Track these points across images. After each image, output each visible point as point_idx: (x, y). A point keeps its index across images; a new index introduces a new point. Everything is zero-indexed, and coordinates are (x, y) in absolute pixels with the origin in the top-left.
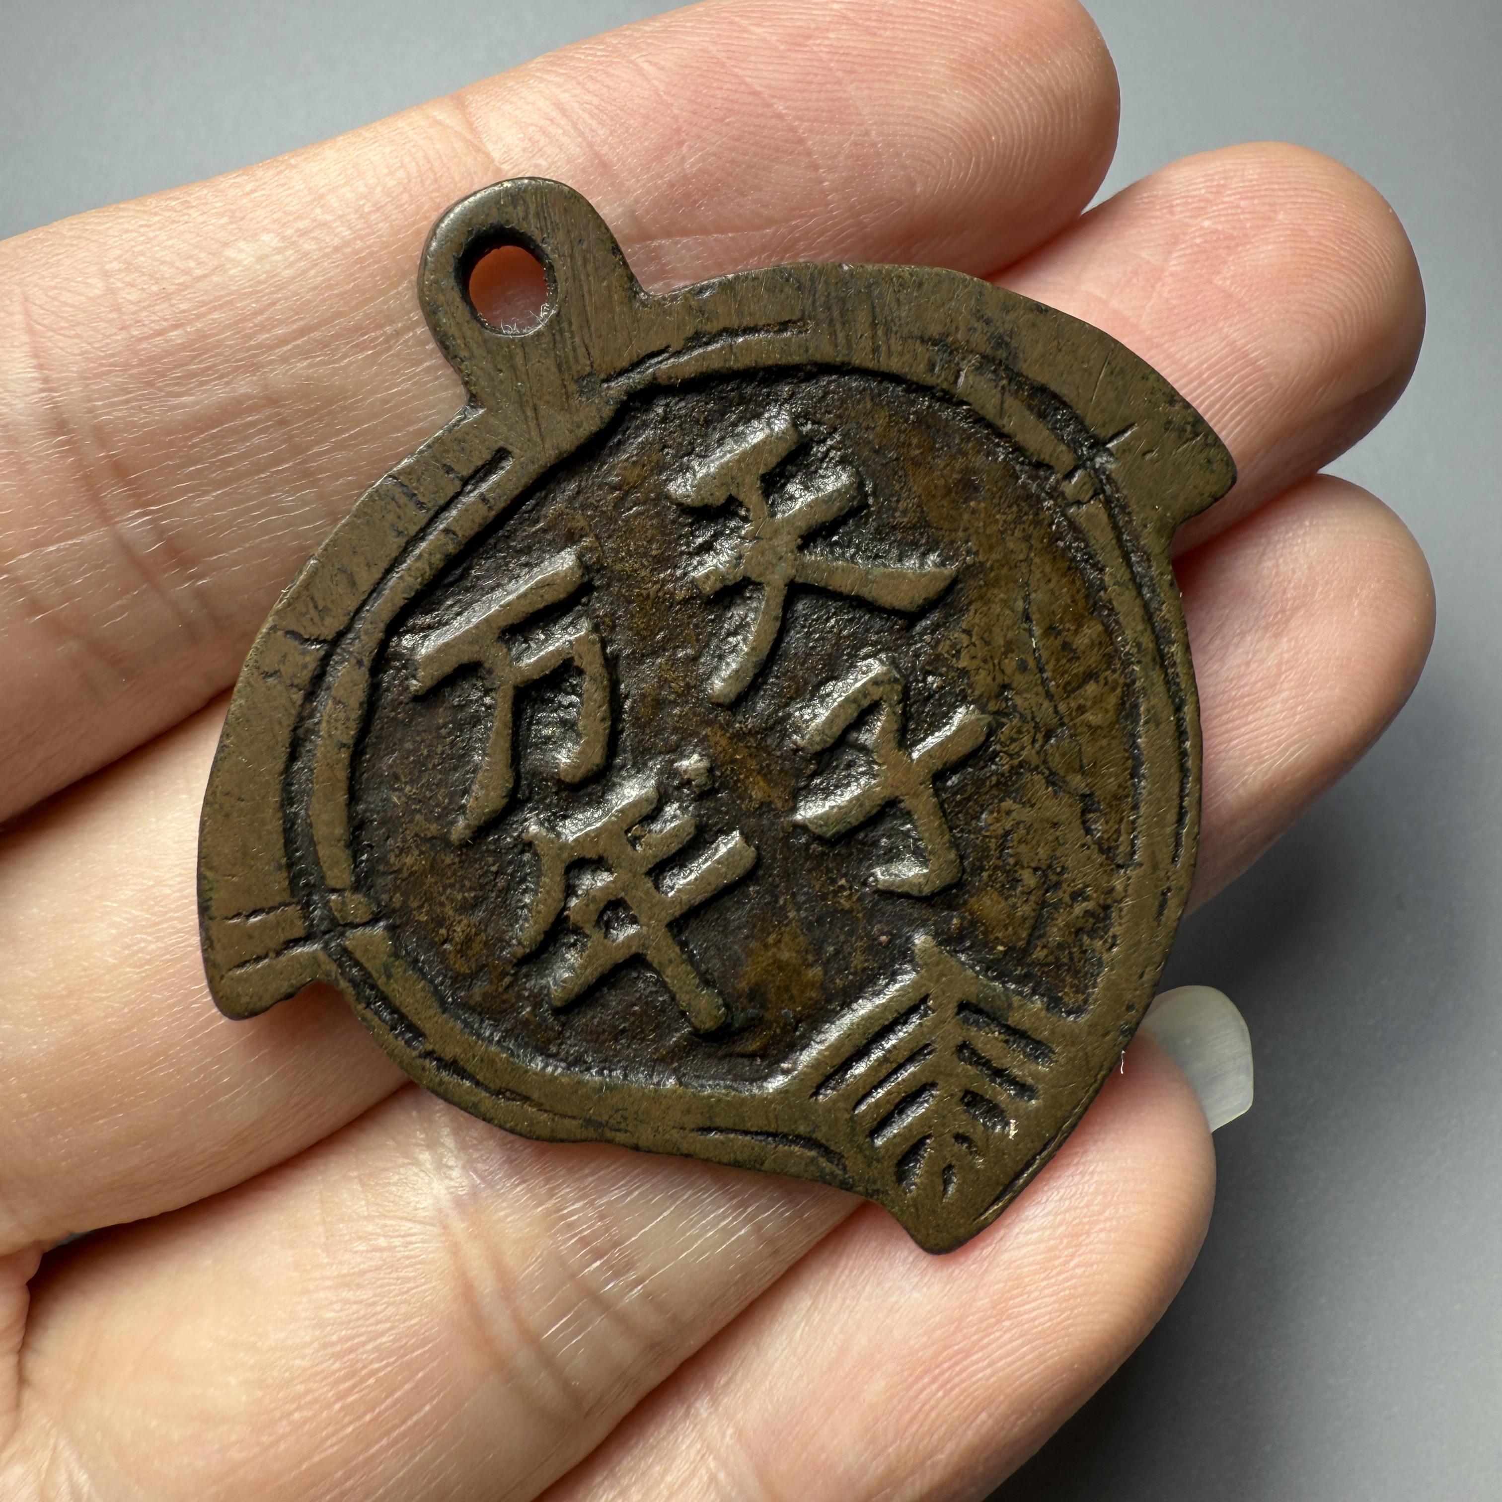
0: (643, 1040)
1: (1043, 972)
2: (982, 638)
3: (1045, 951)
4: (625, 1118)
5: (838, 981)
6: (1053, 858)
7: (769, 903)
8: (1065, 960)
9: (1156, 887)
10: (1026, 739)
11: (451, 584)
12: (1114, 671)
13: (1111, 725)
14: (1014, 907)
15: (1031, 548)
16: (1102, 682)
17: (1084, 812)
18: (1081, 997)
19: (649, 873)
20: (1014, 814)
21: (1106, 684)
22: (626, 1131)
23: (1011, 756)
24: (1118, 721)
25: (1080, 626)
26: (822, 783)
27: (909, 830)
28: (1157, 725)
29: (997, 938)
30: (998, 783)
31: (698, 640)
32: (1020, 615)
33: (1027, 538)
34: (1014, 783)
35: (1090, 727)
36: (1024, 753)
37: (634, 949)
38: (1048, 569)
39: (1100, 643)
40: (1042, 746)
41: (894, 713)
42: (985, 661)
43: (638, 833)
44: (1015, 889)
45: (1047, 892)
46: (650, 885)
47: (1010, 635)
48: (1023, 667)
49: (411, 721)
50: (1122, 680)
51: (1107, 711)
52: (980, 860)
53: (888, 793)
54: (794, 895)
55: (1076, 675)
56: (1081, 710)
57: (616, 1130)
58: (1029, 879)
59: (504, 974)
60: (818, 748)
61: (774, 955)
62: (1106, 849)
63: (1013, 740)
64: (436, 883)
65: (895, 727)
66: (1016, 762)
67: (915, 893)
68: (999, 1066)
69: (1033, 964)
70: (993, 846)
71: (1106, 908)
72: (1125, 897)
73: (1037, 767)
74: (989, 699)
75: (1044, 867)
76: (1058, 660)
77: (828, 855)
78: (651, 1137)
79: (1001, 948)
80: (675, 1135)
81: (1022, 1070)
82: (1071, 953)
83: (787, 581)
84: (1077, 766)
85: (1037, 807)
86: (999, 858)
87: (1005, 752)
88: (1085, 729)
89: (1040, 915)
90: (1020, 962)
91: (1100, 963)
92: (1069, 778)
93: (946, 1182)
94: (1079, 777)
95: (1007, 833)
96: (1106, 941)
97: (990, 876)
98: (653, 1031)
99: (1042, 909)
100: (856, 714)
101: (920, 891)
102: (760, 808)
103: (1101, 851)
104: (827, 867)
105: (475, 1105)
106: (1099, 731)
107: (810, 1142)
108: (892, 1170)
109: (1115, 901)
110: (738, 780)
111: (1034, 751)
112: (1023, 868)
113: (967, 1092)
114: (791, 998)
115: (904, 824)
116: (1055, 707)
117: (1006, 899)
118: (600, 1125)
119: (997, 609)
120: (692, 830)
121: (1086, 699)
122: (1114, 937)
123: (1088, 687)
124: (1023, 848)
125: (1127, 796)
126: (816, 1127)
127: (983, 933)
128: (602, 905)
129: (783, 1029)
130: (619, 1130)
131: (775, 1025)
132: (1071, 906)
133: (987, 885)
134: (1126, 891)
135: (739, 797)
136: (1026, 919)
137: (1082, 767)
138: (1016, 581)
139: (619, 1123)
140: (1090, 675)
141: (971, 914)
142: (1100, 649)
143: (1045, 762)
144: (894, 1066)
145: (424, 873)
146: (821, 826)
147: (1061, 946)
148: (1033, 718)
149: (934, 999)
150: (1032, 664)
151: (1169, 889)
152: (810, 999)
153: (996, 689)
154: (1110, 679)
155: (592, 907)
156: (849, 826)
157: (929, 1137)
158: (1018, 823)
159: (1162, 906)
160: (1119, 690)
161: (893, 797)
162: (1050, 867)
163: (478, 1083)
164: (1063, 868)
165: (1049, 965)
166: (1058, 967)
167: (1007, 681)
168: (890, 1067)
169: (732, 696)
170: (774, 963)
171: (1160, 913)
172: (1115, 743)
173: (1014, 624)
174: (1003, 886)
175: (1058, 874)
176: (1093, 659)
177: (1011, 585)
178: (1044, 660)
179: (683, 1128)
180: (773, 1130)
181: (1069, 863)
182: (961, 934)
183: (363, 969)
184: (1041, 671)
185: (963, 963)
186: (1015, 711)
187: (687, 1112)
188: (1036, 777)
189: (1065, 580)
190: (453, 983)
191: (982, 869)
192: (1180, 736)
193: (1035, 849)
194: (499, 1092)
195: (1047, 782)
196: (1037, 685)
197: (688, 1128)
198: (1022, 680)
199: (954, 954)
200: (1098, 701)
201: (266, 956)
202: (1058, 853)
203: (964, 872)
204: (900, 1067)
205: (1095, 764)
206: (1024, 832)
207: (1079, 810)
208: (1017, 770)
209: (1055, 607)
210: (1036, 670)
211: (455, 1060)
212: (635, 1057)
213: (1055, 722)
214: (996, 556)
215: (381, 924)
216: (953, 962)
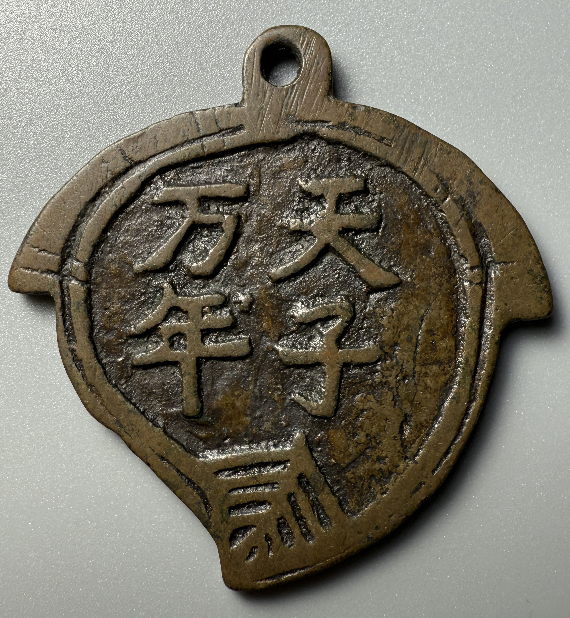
0: (160, 402)
1: (347, 485)
2: (398, 316)
3: (352, 476)
4: (133, 430)
5: (254, 430)
6: (378, 434)
7: (244, 376)
8: (360, 486)
9: (419, 478)
10: (394, 373)
11: (193, 168)
12: (450, 366)
13: (436, 391)
14: (349, 446)
15: (440, 290)
16: (442, 368)
17: (402, 423)
18: (357, 507)
19: (202, 331)
20: (371, 403)
21: (443, 370)
22: (130, 436)
23: (383, 376)
24: (440, 390)
25: (445, 337)
26: (295, 337)
27: (321, 381)
28: (457, 403)
29: (334, 455)
30: (371, 385)
31: (277, 247)
32: (420, 317)
33: (441, 285)
34: (378, 389)
35: (426, 385)
36: (390, 379)
37: (178, 359)
38: (443, 303)
39: (450, 350)
40: (399, 380)
41: (343, 325)
42: (394, 327)
43: (208, 311)
44: (354, 438)
45: (367, 448)
46: (200, 336)
47: (411, 322)
48: (409, 340)
49: (146, 212)
50: (451, 372)
51: (438, 383)
52: (346, 415)
53: (320, 359)
54: (257, 380)
55: (432, 358)
56: (426, 374)
57: (126, 432)
58: (361, 437)
59: (121, 337)
60: (302, 321)
61: (234, 400)
62: (404, 445)
63: (388, 369)
64: (117, 283)
65: (339, 332)
66: (384, 380)
67: (309, 410)
68: (303, 515)
69: (344, 478)
70: (354, 411)
71: (391, 473)
72: (402, 473)
73: (392, 388)
74: (387, 344)
75: (372, 436)
76: (427, 346)
77: (281, 370)
78: (139, 446)
79: (333, 461)
80: (149, 450)
81: (313, 524)
82: (363, 484)
83: (327, 243)
84: (411, 399)
85: (383, 406)
86: (354, 419)
87: (381, 373)
88: (423, 384)
89: (359, 457)
90: (338, 473)
91: (374, 498)
92: (404, 402)
93: (251, 555)
94: (409, 405)
95: (363, 411)
96: (382, 489)
97: (346, 425)
98: (166, 401)
99: (361, 455)
100: (325, 316)
102: (264, 332)
103: (402, 445)
104: (277, 376)
105: (78, 384)
106: (429, 389)
107: (202, 495)
108: (230, 531)
109: (396, 472)
110: (261, 315)
111: (395, 380)
112: (362, 430)
113: (282, 518)
114: (231, 424)
115: (321, 377)
116: (415, 366)
117: (348, 440)
118: (121, 426)
119: (411, 307)
120: (230, 323)
121: (431, 371)
122: (387, 489)
123: (434, 366)
124: (367, 422)
125: (426, 427)
126: (209, 488)
127: (329, 449)
128: (177, 332)
129: (220, 435)
130: (128, 434)
131: (217, 431)
132: (375, 462)
133: (342, 428)
134: (404, 471)
135: (257, 322)
136: (351, 455)
137: (413, 401)
138: (426, 300)
139: (129, 430)
140: (438, 362)
141: (329, 437)
142: (448, 352)
143: (397, 388)
144: (258, 483)
145: (115, 276)
146: (284, 355)
147: (360, 478)
148: (402, 366)
149: (291, 464)
150: (414, 340)
151: (424, 483)
152: (238, 430)
153: (392, 343)
154: (446, 369)
155: (172, 330)
156: (296, 363)
157: (255, 526)
158: (370, 408)
159: (417, 489)
160: (448, 376)
161: (321, 362)
162: (374, 437)
163: (84, 376)
164: (380, 442)
165: (351, 483)
166: (355, 487)
167: (399, 342)
168: (256, 483)
169: (278, 277)
170: (232, 404)
171: (414, 492)
172: (434, 399)
173: (415, 319)
174: (349, 433)
175: (377, 443)
176: (443, 356)
177: (423, 301)
178: (420, 342)
179: (153, 450)
180: (189, 477)
181: (384, 441)
182: (318, 444)
183: (70, 299)
184: (417, 346)
185: (313, 457)
186: (396, 357)
187: (159, 444)
188: (389, 393)
189: (448, 313)
190: (100, 328)
191: (344, 419)
192: (466, 414)
193: (372, 425)
194: (90, 385)
195: (393, 398)
196: (411, 351)
197: (156, 452)
198: (407, 346)
199: (311, 450)
200: (435, 376)
201: (37, 270)
202: (382, 434)
203: (335, 415)
204: (260, 485)
205: (419, 403)
206: (371, 414)
207: (401, 419)
208: (383, 384)
209: (438, 322)
210: (414, 344)
211: (81, 360)
212: (152, 407)
213: (411, 373)
214: (423, 284)
215: (86, 286)
216: (309, 453)
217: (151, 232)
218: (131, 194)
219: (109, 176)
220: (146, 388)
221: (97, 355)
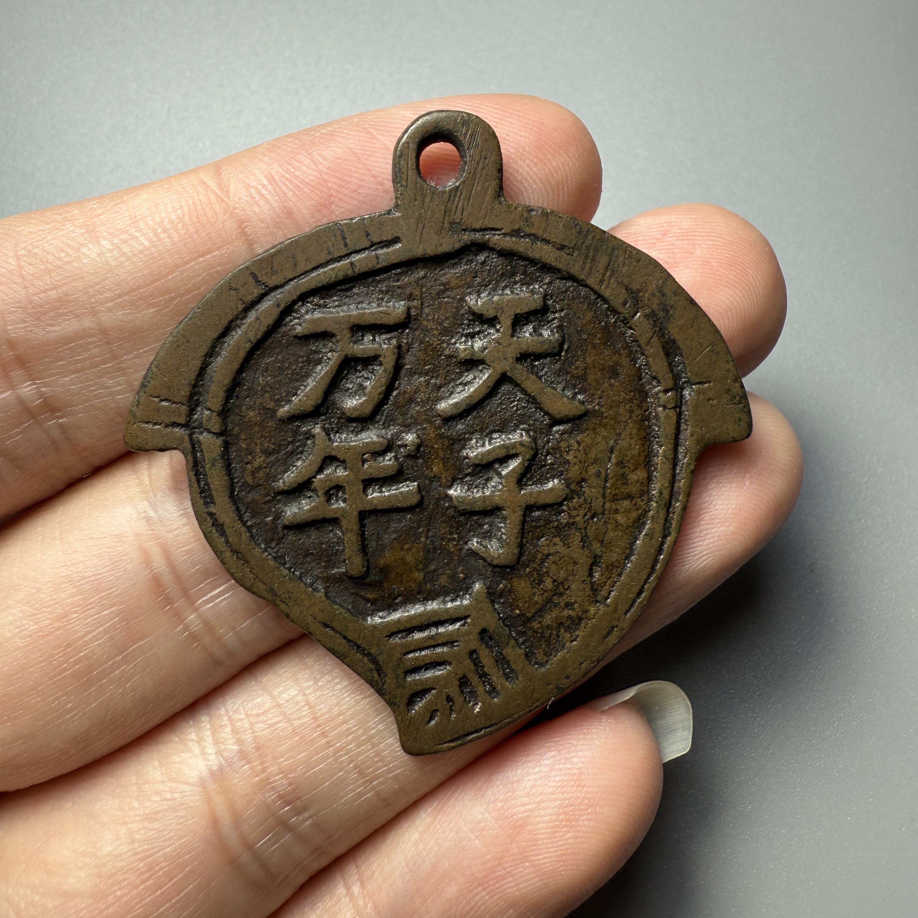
0: (318, 563)
1: (533, 635)
2: (585, 450)
3: (539, 625)
4: (290, 598)
5: (428, 585)
6: (566, 579)
7: (414, 528)
8: (548, 635)
9: (611, 621)
10: (582, 512)
11: (341, 290)
12: (642, 500)
13: (628, 527)
14: (534, 594)
15: (630, 417)
16: (634, 503)
17: (592, 564)
18: (546, 658)
19: (363, 481)
20: (558, 547)
21: (635, 505)
22: (287, 605)
23: (570, 517)
24: (632, 527)
25: (636, 469)
26: (470, 481)
27: (502, 527)
28: (651, 539)
29: (518, 605)
30: (557, 527)
31: (445, 379)
32: (609, 448)
33: (631, 412)
34: (565, 531)
35: (617, 522)
36: (578, 519)
37: (337, 515)
38: (634, 432)
39: (642, 483)
40: (588, 520)
41: (523, 464)
42: (580, 462)
43: (369, 459)
44: (539, 585)
45: (555, 595)
46: (361, 487)
47: (599, 455)
48: (598, 475)
49: (287, 346)
50: (644, 507)
51: (629, 519)
52: (530, 561)
53: (500, 503)
54: (429, 530)
55: (622, 492)
56: (616, 511)
57: (282, 601)
58: (548, 584)
59: (268, 495)
60: (477, 462)
61: (404, 555)
62: (595, 589)
63: (575, 509)
64: (258, 432)
65: (520, 471)
66: (571, 521)
67: (489, 560)
68: (487, 672)
69: (531, 628)
70: (539, 557)
71: (580, 619)
72: (593, 619)
73: (580, 529)
74: (574, 482)
75: (559, 582)
76: (617, 480)
77: (455, 518)
78: (298, 615)
79: (517, 611)
80: (310, 619)
81: (498, 680)
82: (551, 634)
83: (503, 372)
84: (601, 539)
85: (571, 549)
86: (539, 565)
87: (568, 513)
88: (614, 522)
89: (545, 606)
90: (524, 624)
91: (563, 647)
92: (593, 543)
93: (431, 718)
94: (599, 545)
95: (549, 555)
96: (572, 636)
97: (530, 572)
98: (326, 562)
99: (548, 602)
100: (504, 455)
101: (492, 561)
102: (434, 477)
103: (592, 589)
104: (452, 525)
105: (221, 552)
106: (620, 527)
107: (374, 661)
108: (408, 696)
109: (586, 618)
110: (430, 458)
111: (583, 520)
112: (548, 576)
113: (464, 677)
114: (401, 582)
115: (501, 523)
116: (604, 503)
117: (533, 588)
118: (276, 595)
119: (599, 439)
120: (396, 470)
121: (621, 507)
122: (577, 636)
123: (625, 501)
124: (554, 567)
125: (618, 567)
126: (381, 654)
127: (513, 599)
128: (333, 485)
129: (389, 595)
130: (284, 602)
131: (386, 591)
132: (563, 609)
133: (526, 575)
134: (594, 616)
135: (426, 467)
136: (538, 603)
137: (603, 540)
138: (615, 430)
139: (286, 599)
140: (629, 497)
141: (512, 586)
142: (640, 485)
143: (585, 528)
144: (436, 643)
145: (255, 424)
146: (459, 502)
147: (548, 627)
148: (590, 503)
149: (472, 619)
150: (603, 475)
151: (617, 627)
152: (410, 587)
153: (579, 479)
154: (638, 503)
155: (328, 483)
156: (473, 509)
157: (434, 689)
158: (557, 552)
159: (609, 633)
160: (640, 511)
161: (501, 506)
162: (562, 583)
163: (227, 542)
164: (569, 587)
165: (537, 633)
166: (542, 637)
167: (586, 478)
168: (433, 643)
169: (449, 414)
170: (402, 559)
171: (606, 636)
172: (625, 537)
173: (604, 451)
174: (534, 581)
175: (565, 589)
176: (634, 489)
177: (612, 431)
178: (610, 476)
179: (315, 618)
180: (359, 643)
181: (573, 586)
182: (501, 594)
183: (202, 455)
184: (606, 481)
185: (495, 609)
186: (583, 495)
187: (322, 611)
188: (577, 534)
189: (640, 442)
190: (241, 486)
191: (528, 566)
192: (660, 551)
193: (559, 570)
194: (235, 552)
195: (582, 539)
196: (600, 487)
197: (318, 620)
198: (594, 481)
199: (493, 602)
200: (627, 511)
201: (160, 424)
202: (570, 578)
203: (518, 563)
204: (438, 645)
205: (610, 543)
206: (558, 558)
207: (591, 561)
208: (570, 525)
209: (628, 453)
210: (603, 479)
211: (222, 525)
212: (310, 570)
213: (600, 511)
214: (611, 412)
215: (222, 438)
216: (490, 606)
217: (295, 370)
218: (269, 326)
219: (241, 307)
220: (302, 549)
221: (241, 518)
